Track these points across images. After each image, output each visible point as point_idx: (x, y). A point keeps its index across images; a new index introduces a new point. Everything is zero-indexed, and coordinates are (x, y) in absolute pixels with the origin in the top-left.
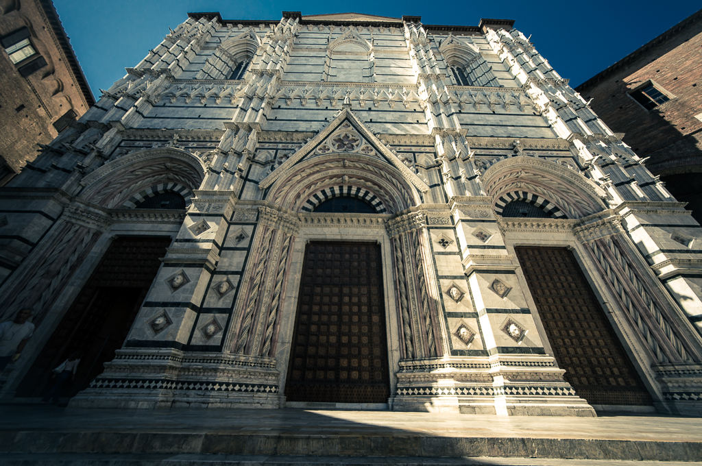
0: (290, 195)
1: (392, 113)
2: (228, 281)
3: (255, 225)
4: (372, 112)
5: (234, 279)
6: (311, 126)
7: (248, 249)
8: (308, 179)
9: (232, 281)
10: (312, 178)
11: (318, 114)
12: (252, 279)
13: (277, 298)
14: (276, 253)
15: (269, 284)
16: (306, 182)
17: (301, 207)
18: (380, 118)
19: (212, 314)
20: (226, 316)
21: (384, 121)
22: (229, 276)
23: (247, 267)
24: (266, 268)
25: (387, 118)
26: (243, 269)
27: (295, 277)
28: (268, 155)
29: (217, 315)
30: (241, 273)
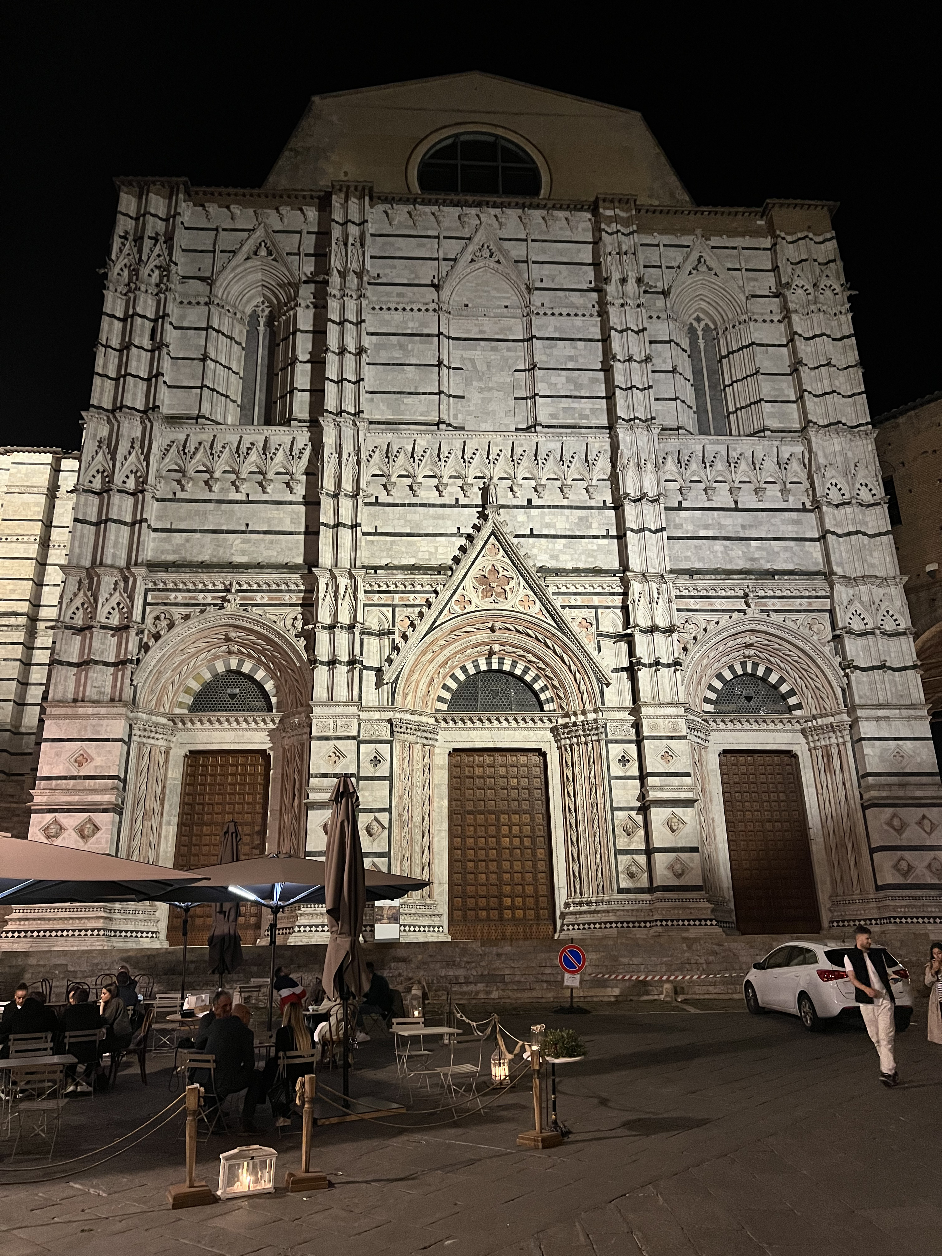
0: (421, 683)
1: (566, 511)
2: (376, 819)
3: (391, 743)
4: (534, 512)
5: (384, 817)
6: (436, 548)
7: (390, 778)
8: (442, 655)
9: (381, 820)
10: (447, 652)
11: (443, 517)
12: (400, 815)
13: (427, 834)
14: (418, 778)
15: (418, 819)
16: (440, 659)
17: (436, 697)
18: (548, 526)
19: (370, 859)
20: (385, 860)
21: (553, 532)
22: (376, 814)
23: (394, 804)
24: (411, 798)
25: (559, 525)
26: (391, 806)
27: (441, 805)
28: (382, 616)
29: (376, 860)
30: (389, 810)
